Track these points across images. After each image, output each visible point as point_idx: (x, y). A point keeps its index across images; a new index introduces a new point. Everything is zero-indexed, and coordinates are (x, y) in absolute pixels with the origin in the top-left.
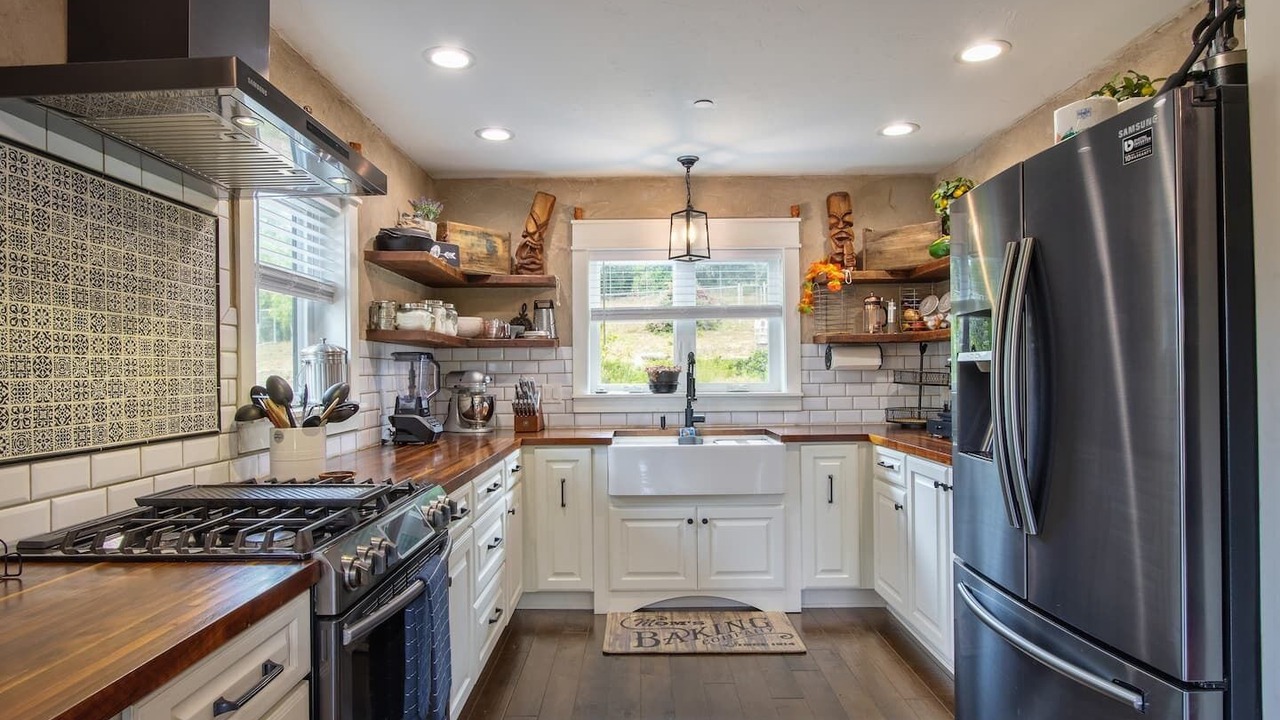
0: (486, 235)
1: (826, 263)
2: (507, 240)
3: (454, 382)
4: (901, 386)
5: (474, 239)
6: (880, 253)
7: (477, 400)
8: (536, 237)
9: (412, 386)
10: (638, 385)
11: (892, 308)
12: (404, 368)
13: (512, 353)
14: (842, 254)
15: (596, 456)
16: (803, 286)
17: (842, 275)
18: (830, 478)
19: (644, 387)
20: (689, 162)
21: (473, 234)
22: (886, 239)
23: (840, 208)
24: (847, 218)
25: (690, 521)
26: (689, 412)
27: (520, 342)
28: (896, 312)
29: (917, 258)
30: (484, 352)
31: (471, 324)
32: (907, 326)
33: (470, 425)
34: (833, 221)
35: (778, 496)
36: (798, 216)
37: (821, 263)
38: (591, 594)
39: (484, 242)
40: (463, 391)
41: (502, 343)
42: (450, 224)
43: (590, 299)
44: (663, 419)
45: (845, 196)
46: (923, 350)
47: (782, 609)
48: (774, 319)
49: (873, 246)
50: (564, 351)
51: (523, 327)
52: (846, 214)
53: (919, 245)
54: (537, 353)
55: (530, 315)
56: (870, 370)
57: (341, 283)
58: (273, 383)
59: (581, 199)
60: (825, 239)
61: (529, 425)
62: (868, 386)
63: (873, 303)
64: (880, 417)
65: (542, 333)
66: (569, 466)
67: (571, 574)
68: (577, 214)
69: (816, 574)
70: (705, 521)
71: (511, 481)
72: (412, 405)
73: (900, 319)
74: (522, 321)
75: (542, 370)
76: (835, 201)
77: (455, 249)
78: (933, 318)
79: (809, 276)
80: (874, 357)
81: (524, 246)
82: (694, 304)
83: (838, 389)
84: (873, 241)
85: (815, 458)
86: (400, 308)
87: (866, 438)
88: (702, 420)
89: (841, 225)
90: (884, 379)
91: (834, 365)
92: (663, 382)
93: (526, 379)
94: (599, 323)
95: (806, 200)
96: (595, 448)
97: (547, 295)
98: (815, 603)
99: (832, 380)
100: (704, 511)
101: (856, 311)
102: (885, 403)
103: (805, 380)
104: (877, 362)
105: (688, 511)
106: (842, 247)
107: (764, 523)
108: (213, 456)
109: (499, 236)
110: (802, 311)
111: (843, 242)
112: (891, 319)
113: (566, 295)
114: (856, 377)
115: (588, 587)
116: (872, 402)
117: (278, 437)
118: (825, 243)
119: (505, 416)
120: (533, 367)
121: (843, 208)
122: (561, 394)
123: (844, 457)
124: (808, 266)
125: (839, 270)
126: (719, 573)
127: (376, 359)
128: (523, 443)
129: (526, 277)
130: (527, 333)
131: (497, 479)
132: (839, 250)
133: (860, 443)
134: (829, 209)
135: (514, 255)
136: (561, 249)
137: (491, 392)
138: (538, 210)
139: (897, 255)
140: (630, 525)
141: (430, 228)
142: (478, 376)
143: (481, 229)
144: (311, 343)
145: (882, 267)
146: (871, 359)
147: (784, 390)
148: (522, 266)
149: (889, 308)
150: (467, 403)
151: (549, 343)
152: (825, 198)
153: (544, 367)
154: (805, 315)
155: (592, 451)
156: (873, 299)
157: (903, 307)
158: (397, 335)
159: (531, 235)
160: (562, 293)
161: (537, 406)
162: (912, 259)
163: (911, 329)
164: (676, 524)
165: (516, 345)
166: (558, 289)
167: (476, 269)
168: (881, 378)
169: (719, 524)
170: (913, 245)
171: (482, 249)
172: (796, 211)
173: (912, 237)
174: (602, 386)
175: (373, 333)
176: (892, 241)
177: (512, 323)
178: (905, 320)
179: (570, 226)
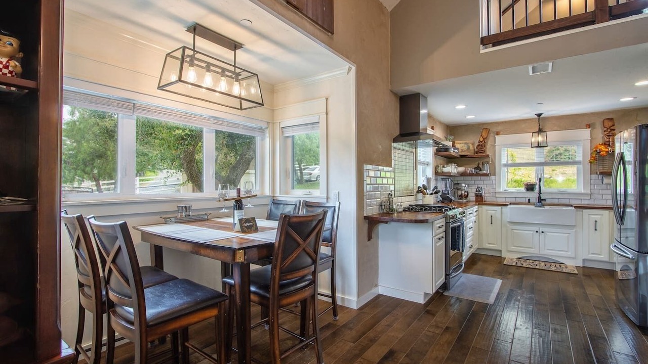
0: (466, 143)
1: (602, 144)
2: (473, 144)
3: (456, 186)
5: (463, 145)
7: (463, 192)
8: (483, 142)
9: (446, 187)
10: (521, 188)
12: (444, 182)
13: (474, 178)
14: (609, 141)
15: (503, 210)
16: (591, 154)
17: (607, 150)
18: (596, 221)
19: (523, 189)
20: (539, 115)
21: (462, 143)
23: (609, 124)
24: (612, 128)
25: (537, 232)
26: (539, 198)
27: (477, 174)
30: (465, 177)
31: (461, 169)
33: (461, 199)
34: (605, 129)
35: (574, 226)
36: (589, 128)
37: (600, 145)
38: (501, 251)
39: (466, 145)
40: (458, 189)
41: (471, 175)
42: (456, 141)
43: (502, 160)
44: (529, 200)
45: (611, 119)
47: (574, 265)
48: (579, 166)
50: (493, 177)
51: (478, 170)
52: (611, 126)
54: (483, 178)
55: (481, 166)
57: (430, 161)
58: (423, 185)
59: (499, 128)
60: (602, 135)
61: (480, 200)
65: (485, 172)
66: (494, 212)
67: (494, 244)
68: (498, 134)
69: (589, 254)
70: (543, 232)
71: (475, 214)
72: (446, 192)
74: (477, 168)
75: (485, 183)
76: (606, 121)
77: (458, 149)
79: (594, 150)
81: (479, 145)
82: (544, 161)
85: (589, 214)
86: (443, 167)
88: (545, 200)
89: (609, 130)
91: (604, 182)
92: (530, 188)
93: (480, 186)
94: (505, 168)
95: (592, 122)
96: (503, 207)
97: (486, 160)
98: (588, 265)
100: (542, 229)
103: (592, 187)
105: (537, 229)
107: (567, 235)
108: (413, 200)
109: (471, 143)
110: (591, 162)
111: (610, 137)
113: (493, 159)
115: (499, 248)
117: (424, 197)
118: (603, 137)
119: (472, 197)
120: (481, 182)
121: (610, 124)
122: (492, 191)
123: (602, 215)
124: (594, 146)
125: (606, 148)
126: (548, 250)
127: (436, 180)
128: (478, 204)
129: (480, 155)
130: (480, 172)
131: (471, 212)
132: (608, 140)
134: (604, 124)
135: (475, 148)
136: (491, 145)
137: (467, 190)
138: (483, 134)
140: (515, 231)
141: (450, 144)
142: (463, 185)
143: (465, 142)
144: (423, 176)
147: (583, 191)
148: (478, 151)
150: (460, 193)
151: (486, 175)
152: (602, 120)
153: (485, 182)
154: (592, 164)
155: (502, 208)
158: (443, 174)
159: (481, 142)
160: (492, 159)
161: (483, 194)
164: (532, 232)
165: (476, 175)
166: (490, 158)
167: (463, 154)
169: (548, 233)
171: (465, 147)
172: (589, 126)
174: (507, 189)
175: (436, 173)
177: (474, 169)
179: (495, 138)
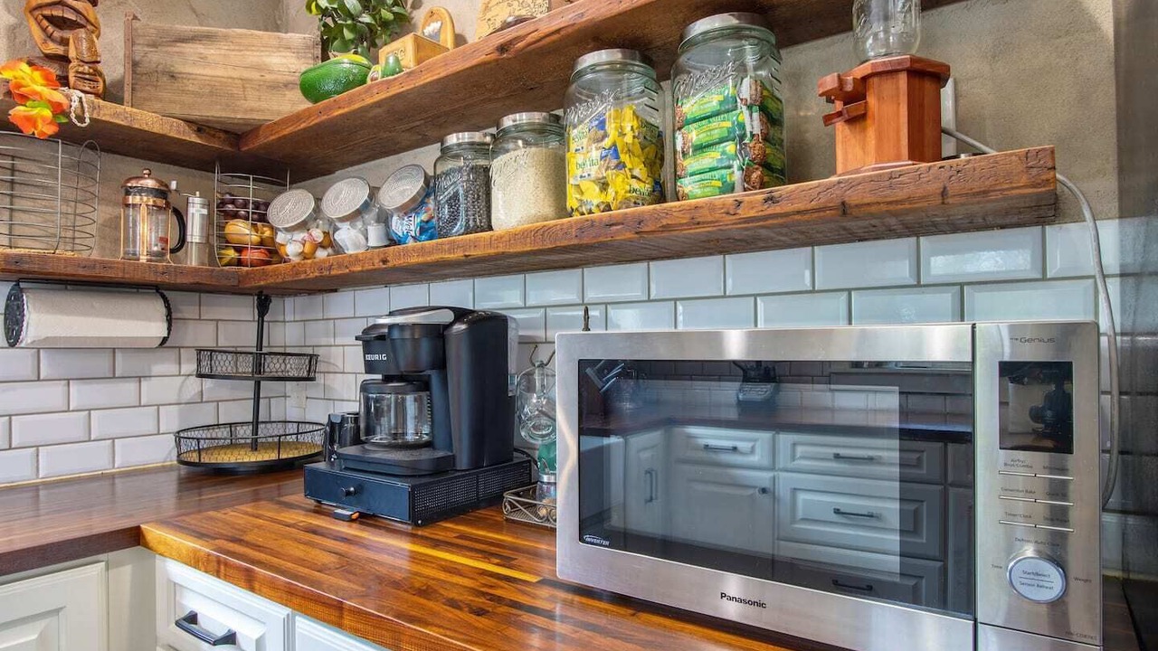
4: (208, 383)
6: (173, 76)
11: (196, 211)
14: (63, 57)
17: (60, 100)
22: (188, 48)
28: (208, 220)
29: (264, 105)
32: (232, 254)
46: (263, 307)
49: (155, 58)
53: (268, 77)
56: (136, 349)
62: (131, 386)
63: (150, 191)
64: (161, 451)
73: (217, 237)
78: (300, 236)
80: (149, 319)
83: (51, 394)
84: (154, 45)
87: (134, 537)
90: (171, 368)
91: (30, 335)
99: (28, 372)
101: (102, 213)
102: (172, 420)
104: (157, 329)
106: (64, 42)
111: (68, 34)
112: (195, 233)
114: (101, 364)
116: (144, 420)
118: (11, 20)
125: (54, 88)
132: (54, 46)
133: (112, 556)
139: (215, 90)
145: (177, 111)
146: (143, 322)
149: (191, 210)
156: (150, 183)
157: (223, 211)
162: (252, 104)
163: (240, 263)
168: (164, 365)
170: (255, 75)
173: (252, 57)
176: (203, 58)
178: (225, 241)
